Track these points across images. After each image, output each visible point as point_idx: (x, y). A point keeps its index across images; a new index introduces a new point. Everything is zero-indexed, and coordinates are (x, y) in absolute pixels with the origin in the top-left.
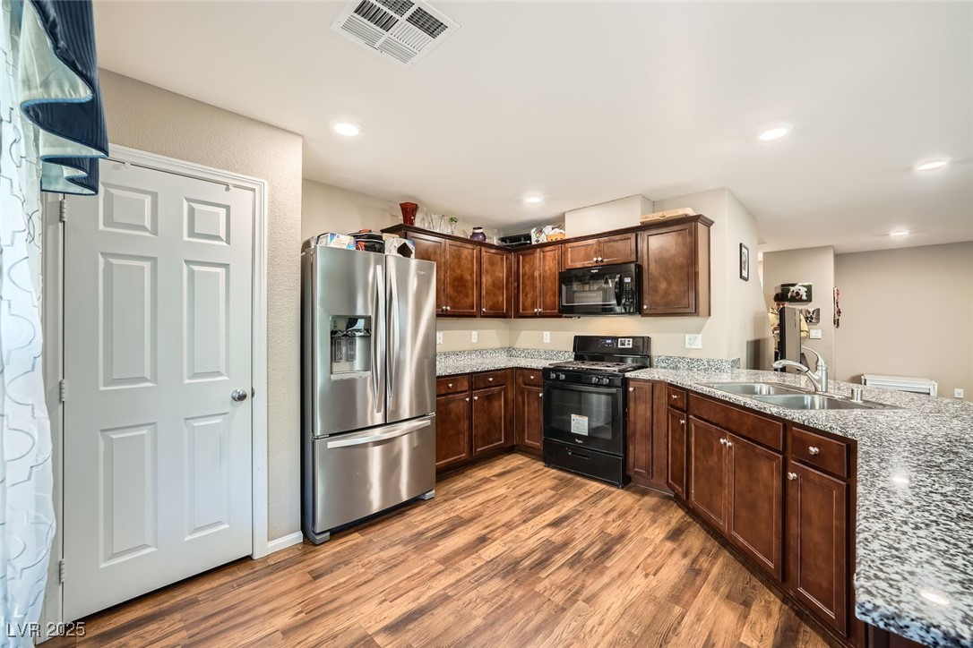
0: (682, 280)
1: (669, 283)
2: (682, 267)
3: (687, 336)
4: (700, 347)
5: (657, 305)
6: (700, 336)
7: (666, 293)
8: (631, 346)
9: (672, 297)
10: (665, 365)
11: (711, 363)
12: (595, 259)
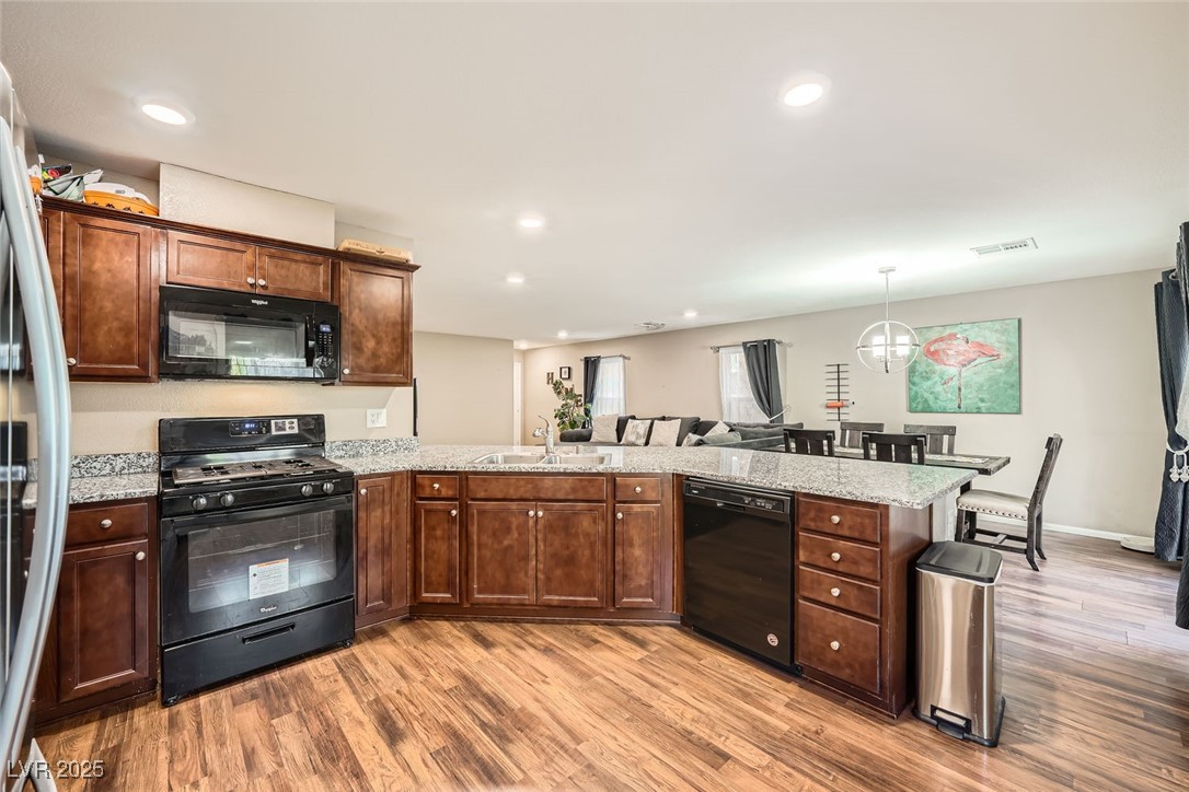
0: (394, 340)
1: (379, 341)
2: (394, 324)
3: (369, 412)
4: (384, 425)
5: (361, 369)
6: (385, 410)
7: (375, 355)
8: (296, 431)
9: (383, 360)
10: (342, 453)
11: (400, 443)
12: (251, 280)
